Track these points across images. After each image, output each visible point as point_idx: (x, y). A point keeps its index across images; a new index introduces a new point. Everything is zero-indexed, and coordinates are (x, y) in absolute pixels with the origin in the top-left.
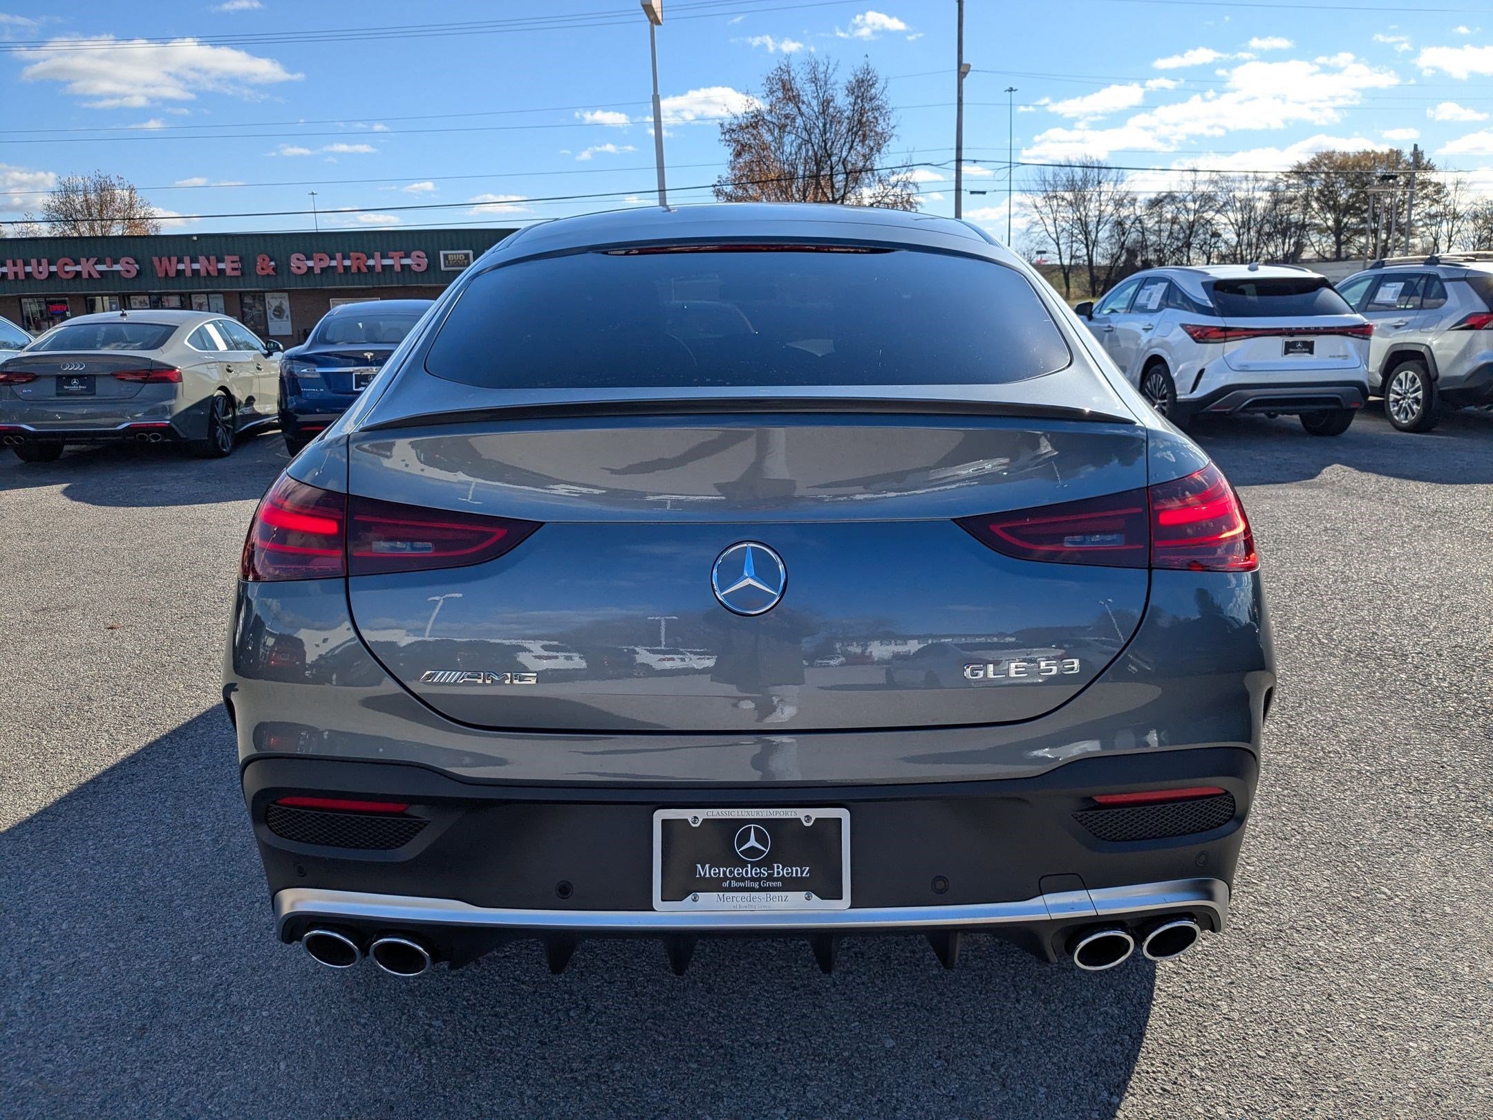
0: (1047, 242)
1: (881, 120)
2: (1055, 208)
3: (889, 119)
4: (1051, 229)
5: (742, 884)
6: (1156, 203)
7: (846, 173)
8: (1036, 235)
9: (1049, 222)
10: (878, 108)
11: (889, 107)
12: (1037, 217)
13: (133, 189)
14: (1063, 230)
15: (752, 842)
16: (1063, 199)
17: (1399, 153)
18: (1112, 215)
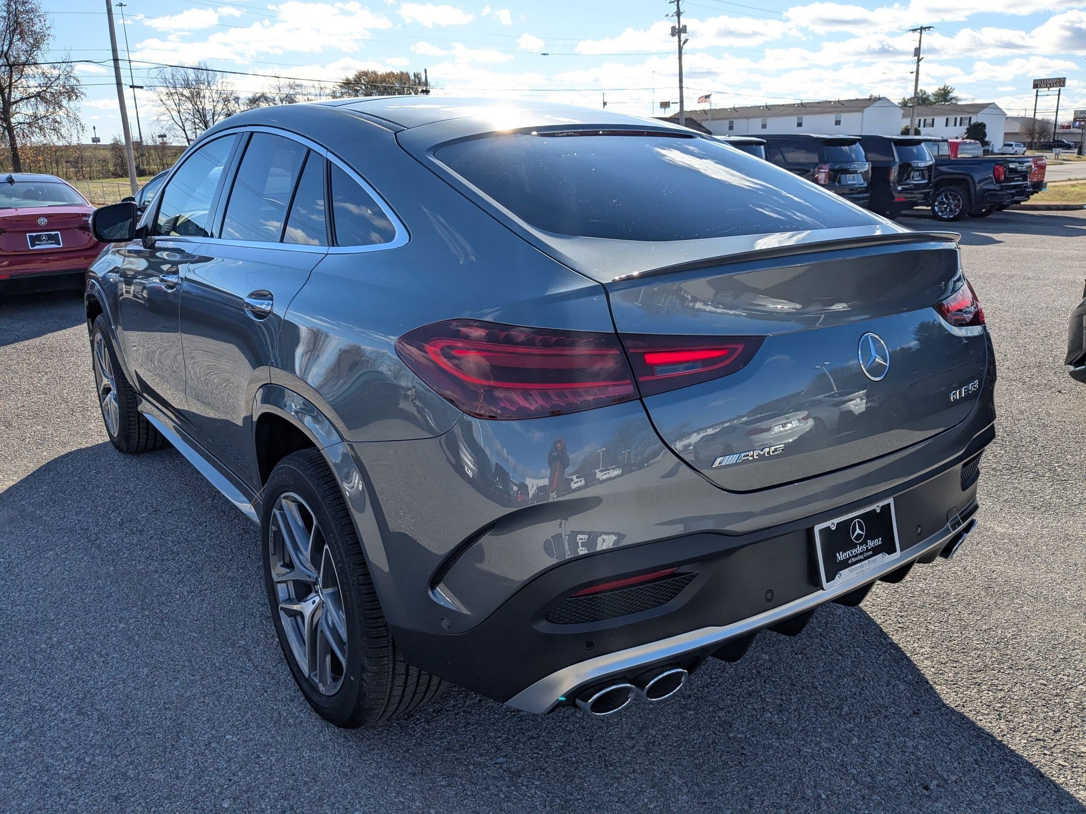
0: (174, 129)
1: (36, 20)
2: (177, 101)
3: (45, 21)
4: (177, 119)
5: (856, 559)
6: (254, 101)
7: (9, 65)
8: (165, 122)
9: (175, 114)
10: (32, 11)
11: (42, 11)
12: (163, 109)
14: (187, 119)
15: (858, 531)
16: (182, 95)
17: (407, 75)
18: (223, 109)
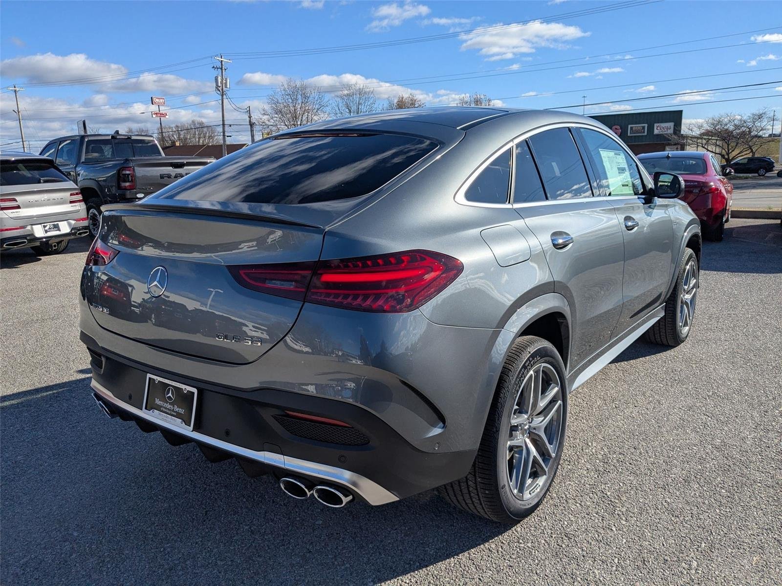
5: (166, 410)
13: (490, 100)
15: (170, 395)
